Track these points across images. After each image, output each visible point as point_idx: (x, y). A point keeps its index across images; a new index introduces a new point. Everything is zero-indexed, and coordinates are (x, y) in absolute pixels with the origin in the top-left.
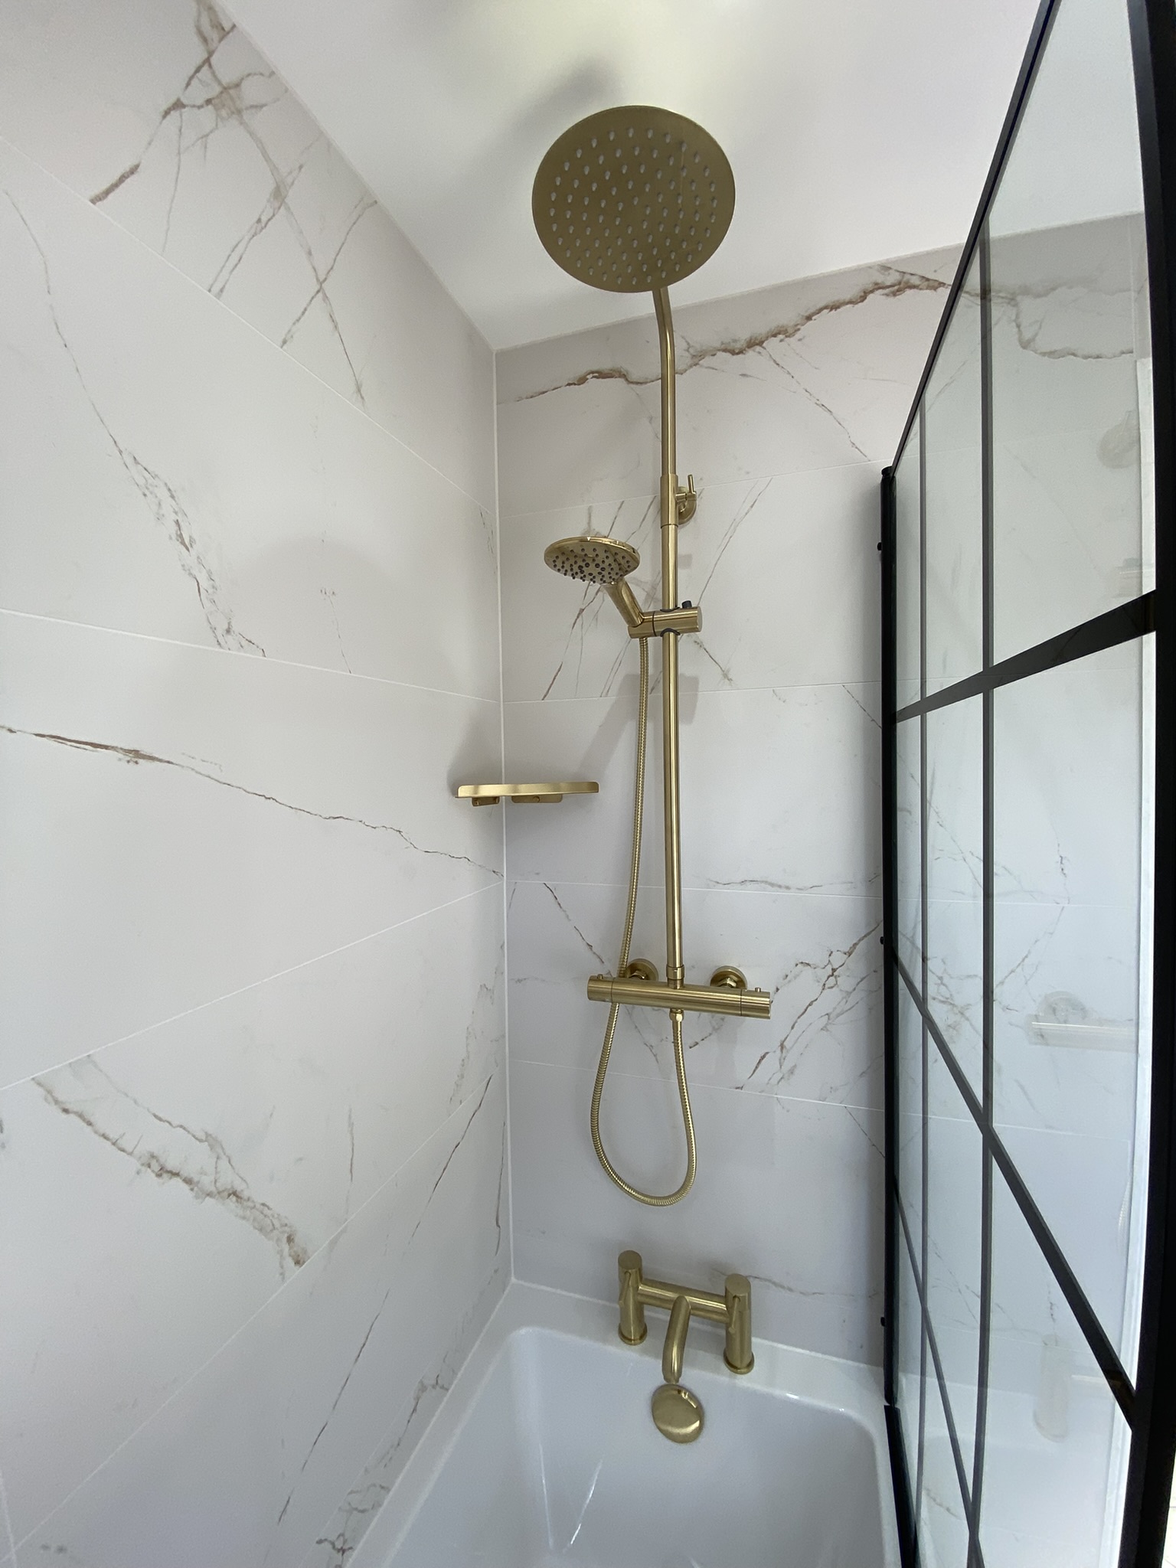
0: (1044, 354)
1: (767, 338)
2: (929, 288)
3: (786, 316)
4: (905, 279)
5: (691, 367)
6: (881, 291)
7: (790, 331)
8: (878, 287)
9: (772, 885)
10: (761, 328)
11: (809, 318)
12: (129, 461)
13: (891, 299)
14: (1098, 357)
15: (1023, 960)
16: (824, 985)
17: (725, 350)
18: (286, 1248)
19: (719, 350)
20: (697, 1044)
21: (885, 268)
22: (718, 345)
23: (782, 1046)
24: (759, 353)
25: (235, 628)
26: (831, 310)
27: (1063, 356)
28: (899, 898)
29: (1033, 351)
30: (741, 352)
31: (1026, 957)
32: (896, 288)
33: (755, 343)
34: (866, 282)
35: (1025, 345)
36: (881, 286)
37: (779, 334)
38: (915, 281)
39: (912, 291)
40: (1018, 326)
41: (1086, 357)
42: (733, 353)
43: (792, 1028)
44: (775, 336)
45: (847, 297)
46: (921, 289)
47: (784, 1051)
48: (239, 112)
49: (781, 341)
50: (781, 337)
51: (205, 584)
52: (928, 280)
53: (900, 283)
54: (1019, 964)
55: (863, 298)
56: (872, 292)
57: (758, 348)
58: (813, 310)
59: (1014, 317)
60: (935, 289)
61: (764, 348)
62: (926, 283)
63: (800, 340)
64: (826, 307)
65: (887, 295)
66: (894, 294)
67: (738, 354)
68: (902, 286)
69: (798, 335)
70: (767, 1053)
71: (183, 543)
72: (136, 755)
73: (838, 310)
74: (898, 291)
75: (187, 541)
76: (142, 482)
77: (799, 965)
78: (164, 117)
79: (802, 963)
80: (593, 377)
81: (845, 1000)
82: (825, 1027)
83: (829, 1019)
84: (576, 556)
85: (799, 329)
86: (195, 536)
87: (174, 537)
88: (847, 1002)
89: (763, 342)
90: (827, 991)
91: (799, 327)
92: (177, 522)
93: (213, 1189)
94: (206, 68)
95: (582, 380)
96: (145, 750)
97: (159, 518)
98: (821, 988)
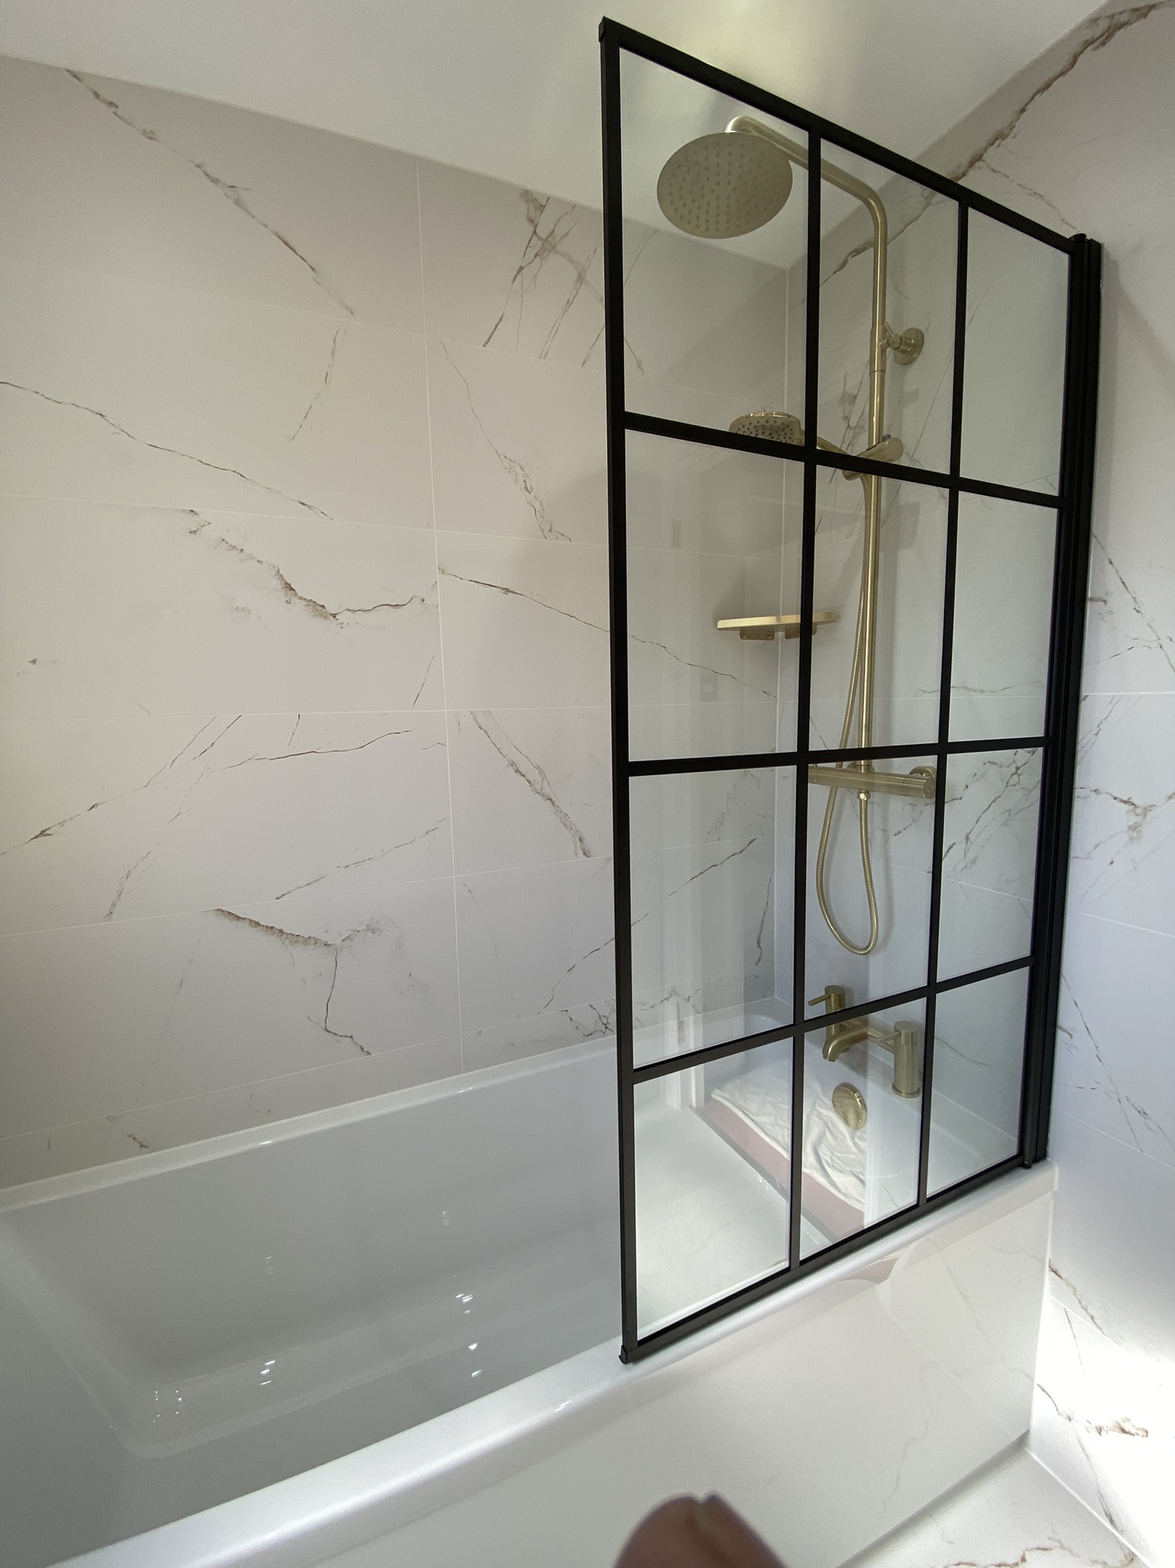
1: (985, 150)
2: (1139, 17)
3: (1003, 119)
4: (1114, 21)
5: (925, 210)
6: (1090, 47)
7: (1006, 133)
8: (1087, 45)
11: (1023, 110)
12: (502, 457)
13: (1102, 50)
16: (1008, 783)
18: (578, 843)
20: (900, 832)
21: (1094, 21)
23: (967, 838)
24: (979, 168)
25: (555, 527)
26: (1043, 92)
28: (1084, 693)
30: (964, 175)
32: (1107, 34)
33: (975, 163)
34: (1075, 45)
36: (1090, 42)
37: (997, 139)
38: (1123, 18)
39: (1122, 30)
43: (977, 821)
44: (992, 144)
45: (1059, 69)
46: (1131, 24)
47: (969, 842)
48: (554, 247)
49: (998, 146)
50: (997, 142)
51: (538, 508)
52: (1137, 8)
53: (1109, 28)
55: (1073, 64)
56: (1081, 52)
57: (978, 164)
58: (1027, 100)
60: (1145, 16)
61: (984, 161)
62: (1137, 13)
63: (1014, 137)
64: (1038, 92)
65: (1097, 48)
66: (1103, 44)
68: (1111, 30)
69: (1013, 133)
70: (954, 844)
71: (527, 490)
72: (507, 590)
73: (1050, 88)
74: (1107, 38)
75: (529, 488)
76: (508, 466)
77: (988, 764)
78: (513, 282)
79: (990, 762)
80: (852, 257)
81: (1025, 798)
82: (1005, 822)
83: (1009, 815)
85: (1014, 127)
86: (533, 485)
87: (521, 488)
88: (1027, 799)
89: (982, 156)
90: (1010, 788)
91: (1013, 125)
92: (525, 481)
93: (540, 791)
94: (534, 236)
95: (844, 264)
96: (511, 589)
97: (517, 481)
98: (1004, 786)
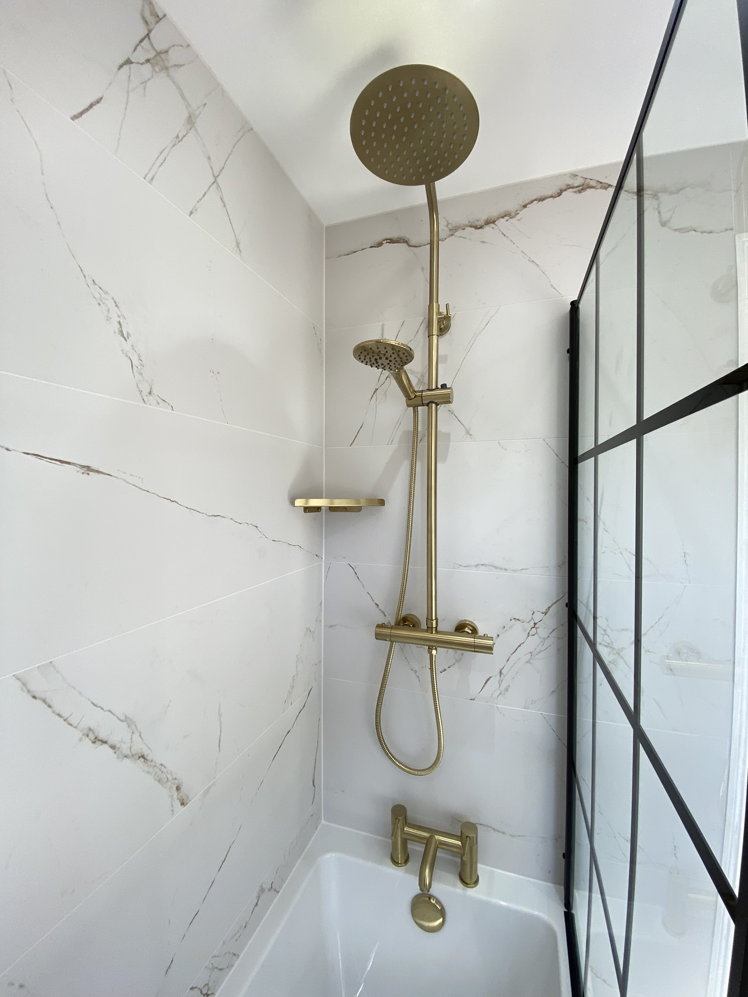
0: (676, 230)
1: (498, 219)
2: (602, 188)
3: (510, 207)
4: (586, 182)
5: (449, 236)
6: (571, 189)
7: (513, 214)
8: (569, 187)
9: (496, 567)
10: (494, 213)
11: (525, 206)
12: (90, 282)
13: (578, 195)
14: (711, 232)
15: (659, 619)
16: (529, 633)
17: (471, 226)
18: (175, 794)
19: (467, 226)
20: (446, 670)
21: (574, 175)
22: (467, 223)
23: (501, 673)
24: (493, 228)
25: (155, 391)
26: (539, 201)
27: (688, 232)
28: (578, 578)
29: (668, 228)
30: (481, 227)
31: (661, 618)
32: (581, 188)
33: (489, 222)
34: (561, 184)
35: (664, 224)
36: (571, 186)
37: (506, 216)
38: (593, 183)
39: (591, 189)
40: (659, 213)
41: (702, 232)
42: (476, 228)
43: (508, 661)
44: (503, 217)
45: (550, 193)
46: (597, 189)
47: (502, 675)
48: (167, 68)
49: (507, 221)
50: (507, 218)
51: (136, 362)
52: (601, 183)
54: (657, 622)
55: (560, 194)
56: (565, 190)
57: (492, 225)
58: (527, 202)
59: (656, 207)
60: (606, 189)
61: (496, 225)
62: (600, 185)
63: (519, 220)
64: (536, 200)
65: (575, 192)
66: (580, 192)
67: (479, 228)
68: (584, 186)
69: (518, 217)
70: (491, 677)
71: (123, 335)
72: (88, 469)
73: (544, 202)
75: (125, 335)
76: (97, 296)
77: (513, 620)
78: (119, 69)
79: (515, 619)
80: (387, 242)
81: (542, 644)
82: (529, 661)
83: (531, 656)
84: (373, 352)
85: (518, 214)
86: (130, 332)
87: (117, 331)
88: (543, 645)
89: (495, 221)
90: (530, 637)
91: (518, 212)
92: (119, 323)
93: (128, 752)
94: (147, 39)
95: (380, 244)
96: (94, 466)
97: (108, 319)
98: (527, 636)
